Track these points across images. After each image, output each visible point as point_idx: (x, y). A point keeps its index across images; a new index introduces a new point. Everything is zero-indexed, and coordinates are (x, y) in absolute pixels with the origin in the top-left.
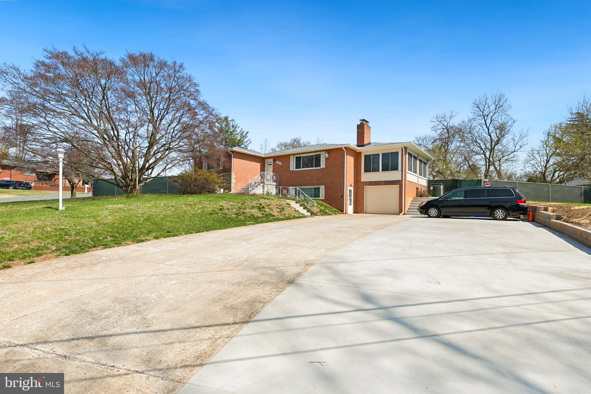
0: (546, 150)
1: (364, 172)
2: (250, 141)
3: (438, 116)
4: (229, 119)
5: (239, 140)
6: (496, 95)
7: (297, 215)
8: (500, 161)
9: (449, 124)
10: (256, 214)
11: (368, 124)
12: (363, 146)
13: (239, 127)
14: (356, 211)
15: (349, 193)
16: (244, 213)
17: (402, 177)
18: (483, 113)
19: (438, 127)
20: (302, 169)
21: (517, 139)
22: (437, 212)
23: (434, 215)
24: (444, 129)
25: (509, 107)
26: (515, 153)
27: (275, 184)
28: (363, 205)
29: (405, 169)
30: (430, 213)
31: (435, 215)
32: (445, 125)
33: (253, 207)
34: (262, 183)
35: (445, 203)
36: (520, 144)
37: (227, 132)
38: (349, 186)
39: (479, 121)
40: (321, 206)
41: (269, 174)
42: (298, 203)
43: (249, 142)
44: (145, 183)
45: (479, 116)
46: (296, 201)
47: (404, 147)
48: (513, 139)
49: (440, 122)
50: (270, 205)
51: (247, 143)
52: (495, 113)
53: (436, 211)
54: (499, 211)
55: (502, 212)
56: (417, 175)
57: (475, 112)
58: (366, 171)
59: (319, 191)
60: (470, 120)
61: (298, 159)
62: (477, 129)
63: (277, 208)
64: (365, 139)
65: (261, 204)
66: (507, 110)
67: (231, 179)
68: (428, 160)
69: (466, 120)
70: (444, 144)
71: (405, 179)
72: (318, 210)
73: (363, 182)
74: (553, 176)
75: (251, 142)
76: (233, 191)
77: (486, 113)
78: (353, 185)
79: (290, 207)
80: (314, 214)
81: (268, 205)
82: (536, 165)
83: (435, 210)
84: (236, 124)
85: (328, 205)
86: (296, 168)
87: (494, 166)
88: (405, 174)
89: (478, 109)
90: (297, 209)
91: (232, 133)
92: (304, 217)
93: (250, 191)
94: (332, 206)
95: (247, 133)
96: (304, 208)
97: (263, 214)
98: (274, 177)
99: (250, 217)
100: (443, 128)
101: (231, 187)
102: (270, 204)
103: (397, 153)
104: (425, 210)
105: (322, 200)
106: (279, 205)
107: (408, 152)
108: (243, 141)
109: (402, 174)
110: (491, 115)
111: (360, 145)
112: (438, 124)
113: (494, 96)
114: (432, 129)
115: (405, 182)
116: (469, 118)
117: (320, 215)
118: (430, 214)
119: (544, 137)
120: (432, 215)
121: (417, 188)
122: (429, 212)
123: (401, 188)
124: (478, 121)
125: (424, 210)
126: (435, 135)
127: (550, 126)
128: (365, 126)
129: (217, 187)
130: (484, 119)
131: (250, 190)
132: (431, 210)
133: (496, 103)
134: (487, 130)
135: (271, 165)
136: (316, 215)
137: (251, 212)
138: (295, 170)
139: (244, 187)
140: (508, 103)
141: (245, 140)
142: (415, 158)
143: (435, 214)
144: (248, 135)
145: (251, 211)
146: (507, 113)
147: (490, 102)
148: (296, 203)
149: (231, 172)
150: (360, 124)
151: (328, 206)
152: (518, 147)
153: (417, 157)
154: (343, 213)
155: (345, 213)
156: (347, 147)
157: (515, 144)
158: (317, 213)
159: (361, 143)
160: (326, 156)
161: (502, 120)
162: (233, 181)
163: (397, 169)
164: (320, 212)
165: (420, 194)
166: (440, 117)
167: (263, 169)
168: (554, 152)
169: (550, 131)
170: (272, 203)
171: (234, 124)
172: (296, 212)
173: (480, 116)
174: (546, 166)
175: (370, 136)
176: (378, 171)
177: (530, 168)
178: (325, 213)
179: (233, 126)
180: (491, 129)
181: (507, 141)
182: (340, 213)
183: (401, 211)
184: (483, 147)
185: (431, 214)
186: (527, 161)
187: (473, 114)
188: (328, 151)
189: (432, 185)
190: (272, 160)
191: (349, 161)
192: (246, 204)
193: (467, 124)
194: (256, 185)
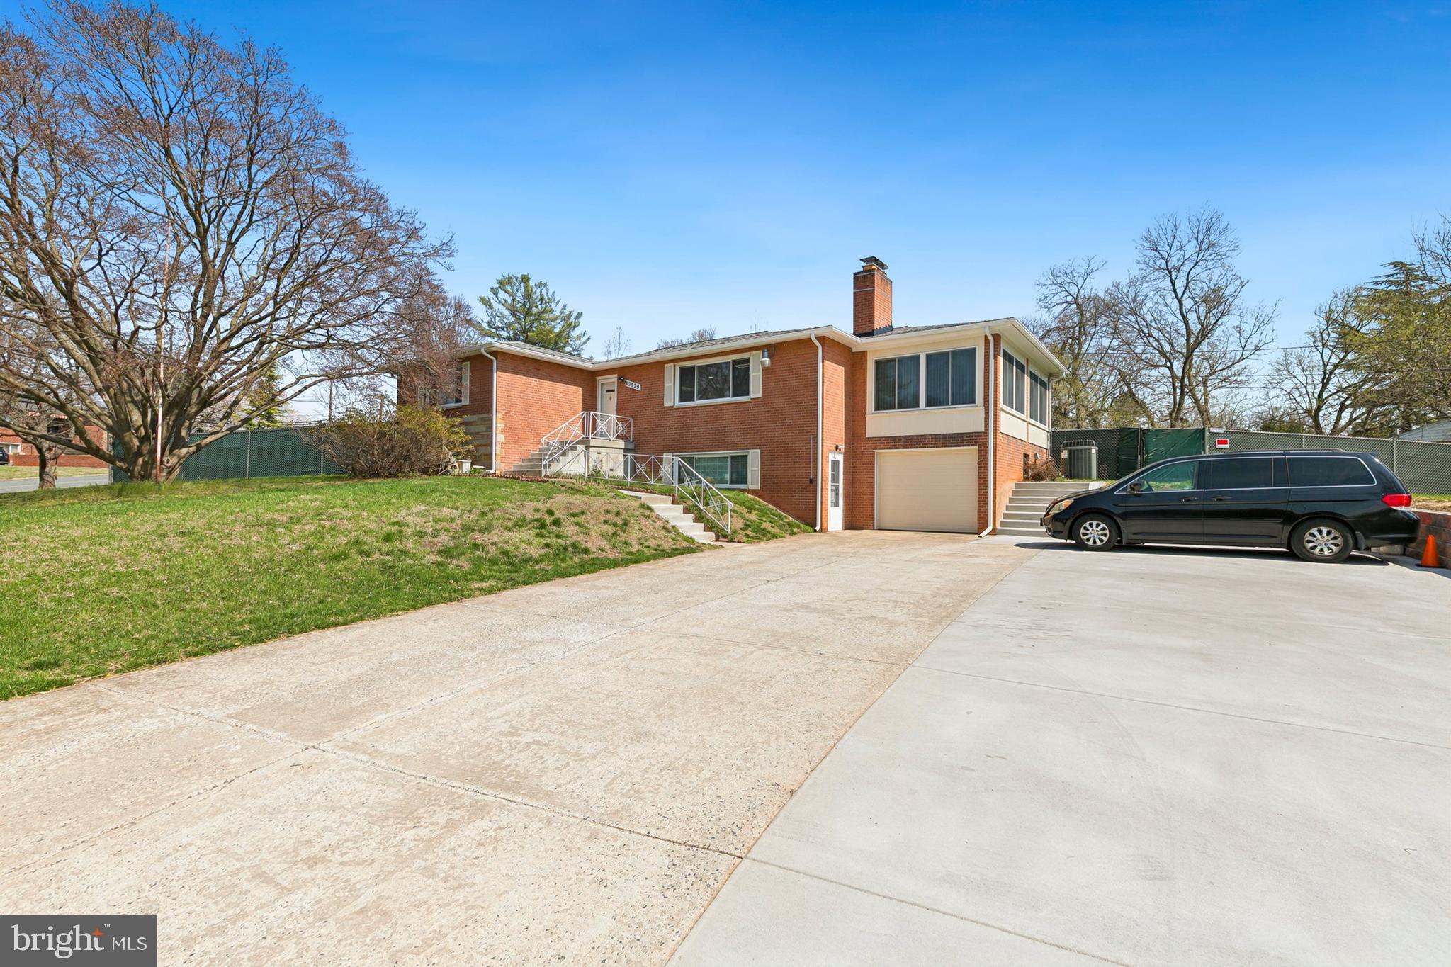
0: (1322, 354)
1: (876, 410)
2: (586, 337)
3: (1056, 273)
4: (532, 283)
5: (559, 335)
6: (1199, 217)
7: (668, 545)
8: (1205, 383)
9: (1081, 292)
10: (523, 546)
11: (886, 271)
12: (871, 334)
13: (559, 301)
14: (850, 524)
15: (833, 470)
16: (475, 546)
17: (987, 424)
18: (1167, 262)
19: (1055, 299)
20: (697, 403)
21: (1246, 328)
22: (1107, 532)
23: (1098, 541)
24: (1069, 303)
25: (1232, 247)
26: (1243, 363)
27: (622, 444)
28: (873, 505)
29: (996, 401)
30: (1084, 535)
31: (1101, 540)
32: (1072, 293)
33: (521, 524)
34: (581, 442)
35: (1134, 505)
36: (1255, 340)
37: (528, 313)
38: (830, 451)
39: (1156, 282)
40: (750, 509)
41: (608, 416)
42: (678, 504)
43: (583, 339)
44: (199, 447)
45: (1157, 270)
46: (674, 496)
47: (993, 335)
48: (1239, 330)
49: (1061, 285)
50: (583, 513)
51: (578, 342)
52: (1197, 263)
53: (1104, 529)
54: (1320, 532)
55: (1332, 536)
56: (1026, 416)
57: (1147, 260)
58: (879, 406)
59: (745, 467)
60: (1133, 283)
61: (686, 374)
62: (1149, 304)
63: (605, 522)
64: (876, 314)
65: (550, 513)
66: (1228, 254)
67: (491, 431)
68: (1050, 376)
69: (1124, 282)
70: (1070, 341)
71: (995, 429)
72: (739, 523)
73: (870, 439)
74: (1338, 419)
75: (589, 339)
76: (498, 466)
77: (1174, 262)
78: (842, 447)
79: (648, 517)
80: (725, 537)
81: (574, 515)
82: (1296, 394)
83: (1102, 525)
84: (550, 294)
85: (771, 506)
86: (681, 400)
87: (1194, 395)
88: (995, 415)
89: (1153, 253)
90: (672, 523)
91: (539, 316)
92: (691, 548)
93: (545, 465)
94: (783, 510)
95: (580, 315)
96: (697, 520)
97: (547, 546)
98: (620, 425)
99: (493, 562)
100: (1067, 302)
101: (491, 454)
102: (585, 508)
103: (972, 352)
104: (1069, 523)
105: (753, 492)
106: (615, 510)
107: (1004, 350)
108: (569, 337)
109: (987, 413)
110: (1186, 268)
111: (861, 331)
112: (1054, 292)
113: (1194, 221)
114: (1041, 304)
115: (995, 438)
116: (1132, 276)
117: (745, 539)
118: (1086, 537)
119: (1318, 323)
120: (1090, 543)
121: (1026, 456)
122: (1082, 531)
123: (983, 455)
124: (1156, 284)
125: (1065, 524)
126: (1048, 318)
127: (1332, 294)
128: (877, 277)
129: (448, 453)
130: (1171, 276)
131: (544, 463)
132: (1087, 525)
133: (1201, 237)
134: (1175, 305)
135: (613, 391)
136: (732, 541)
137: (507, 542)
138: (678, 404)
139: (531, 455)
140: (1230, 238)
141: (574, 334)
142: (1021, 367)
143: (1102, 537)
144: (580, 320)
145: (508, 535)
146: (1227, 261)
147: (1184, 232)
148: (674, 502)
149: (492, 413)
150: (861, 270)
151: (771, 510)
152: (1250, 347)
153: (1025, 365)
154: (815, 531)
155: (821, 530)
156: (824, 337)
157: (1243, 341)
158: (735, 532)
159: (864, 323)
160: (762, 363)
161: (1214, 281)
162: (498, 437)
163: (971, 399)
164: (744, 529)
165: (1036, 471)
166: (1061, 275)
167: (589, 403)
168: (1341, 360)
169: (1333, 307)
170: (590, 507)
171: (544, 293)
172: (670, 532)
173: (1160, 269)
174: (1320, 395)
175: (891, 307)
176: (917, 405)
177: (1280, 398)
178: (757, 534)
179: (542, 300)
180: (1188, 303)
181: (1225, 334)
182: (805, 531)
183: (982, 525)
184: (1167, 348)
185: (1088, 540)
186: (1272, 384)
187: (1143, 267)
188: (773, 349)
189: (1066, 445)
190: (613, 378)
191: (832, 377)
192: (497, 514)
193: (1125, 291)
194: (565, 448)
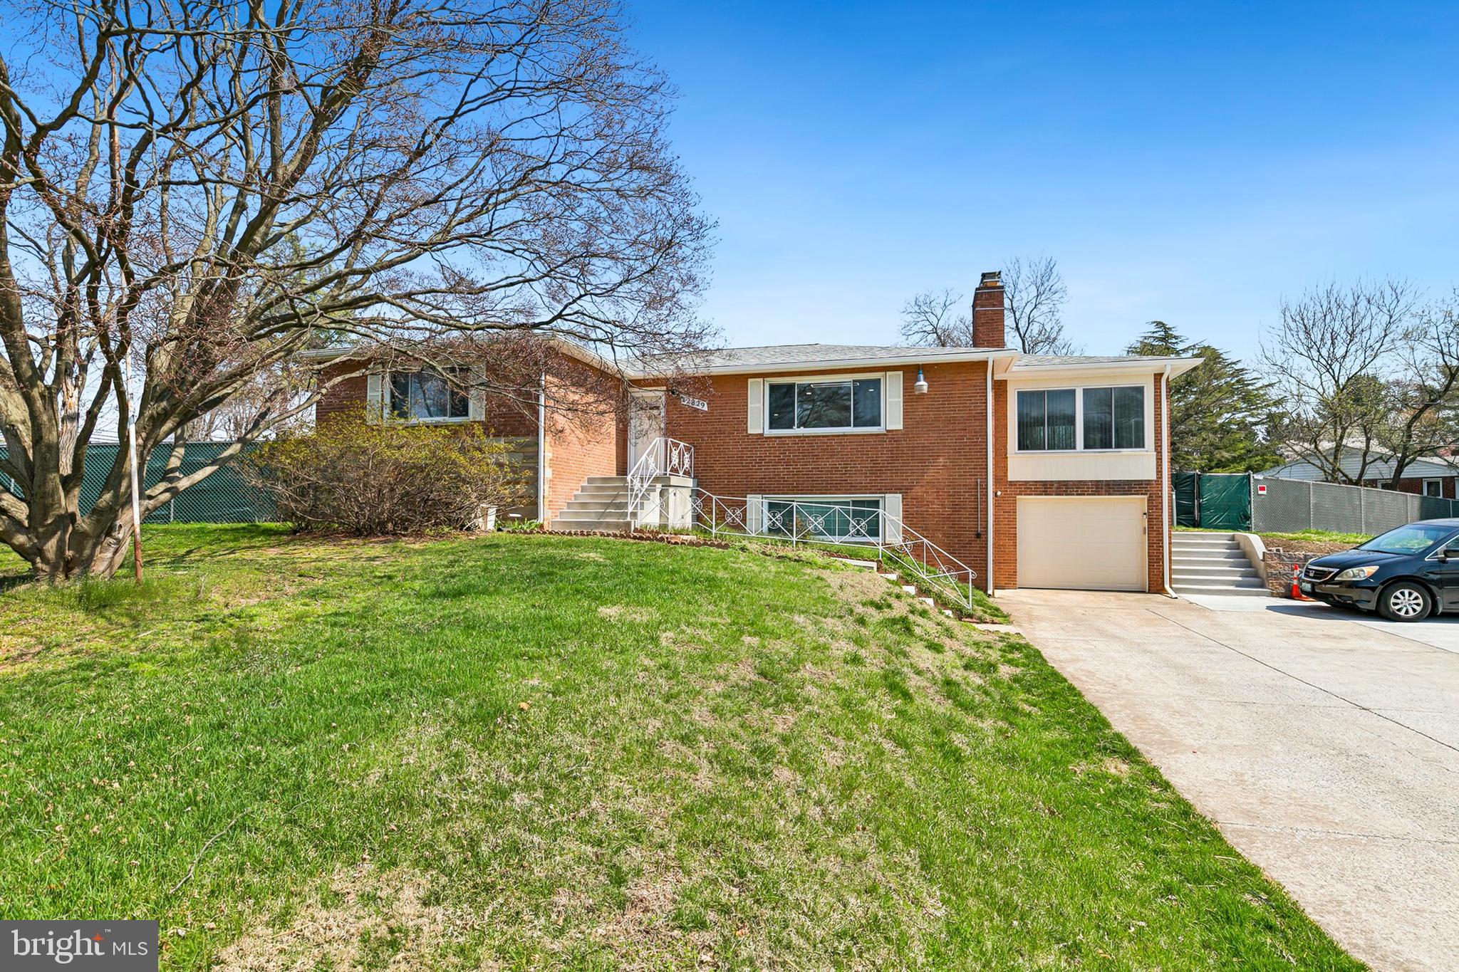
1: (1019, 449)
17: (1159, 472)
20: (797, 431)
22: (1420, 600)
23: (1410, 611)
27: (690, 480)
28: (1016, 560)
31: (1414, 610)
34: (658, 480)
46: (879, 563)
53: (1417, 597)
58: (1023, 445)
59: (877, 515)
61: (781, 394)
67: (538, 463)
73: (1012, 484)
86: (774, 426)
88: (1169, 462)
93: (632, 514)
98: (686, 456)
101: (536, 497)
103: (1140, 390)
104: (1376, 593)
109: (1159, 459)
115: (1169, 487)
118: (1397, 607)
120: (1402, 613)
123: (1155, 506)
125: (1371, 593)
131: (629, 510)
132: (1397, 593)
135: (659, 408)
138: (769, 432)
139: (576, 497)
148: (881, 569)
149: (537, 436)
150: (982, 286)
155: (993, 594)
162: (546, 473)
163: (1140, 443)
176: (1072, 446)
183: (1155, 584)
185: (1400, 610)
190: (658, 392)
194: (645, 490)
